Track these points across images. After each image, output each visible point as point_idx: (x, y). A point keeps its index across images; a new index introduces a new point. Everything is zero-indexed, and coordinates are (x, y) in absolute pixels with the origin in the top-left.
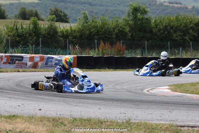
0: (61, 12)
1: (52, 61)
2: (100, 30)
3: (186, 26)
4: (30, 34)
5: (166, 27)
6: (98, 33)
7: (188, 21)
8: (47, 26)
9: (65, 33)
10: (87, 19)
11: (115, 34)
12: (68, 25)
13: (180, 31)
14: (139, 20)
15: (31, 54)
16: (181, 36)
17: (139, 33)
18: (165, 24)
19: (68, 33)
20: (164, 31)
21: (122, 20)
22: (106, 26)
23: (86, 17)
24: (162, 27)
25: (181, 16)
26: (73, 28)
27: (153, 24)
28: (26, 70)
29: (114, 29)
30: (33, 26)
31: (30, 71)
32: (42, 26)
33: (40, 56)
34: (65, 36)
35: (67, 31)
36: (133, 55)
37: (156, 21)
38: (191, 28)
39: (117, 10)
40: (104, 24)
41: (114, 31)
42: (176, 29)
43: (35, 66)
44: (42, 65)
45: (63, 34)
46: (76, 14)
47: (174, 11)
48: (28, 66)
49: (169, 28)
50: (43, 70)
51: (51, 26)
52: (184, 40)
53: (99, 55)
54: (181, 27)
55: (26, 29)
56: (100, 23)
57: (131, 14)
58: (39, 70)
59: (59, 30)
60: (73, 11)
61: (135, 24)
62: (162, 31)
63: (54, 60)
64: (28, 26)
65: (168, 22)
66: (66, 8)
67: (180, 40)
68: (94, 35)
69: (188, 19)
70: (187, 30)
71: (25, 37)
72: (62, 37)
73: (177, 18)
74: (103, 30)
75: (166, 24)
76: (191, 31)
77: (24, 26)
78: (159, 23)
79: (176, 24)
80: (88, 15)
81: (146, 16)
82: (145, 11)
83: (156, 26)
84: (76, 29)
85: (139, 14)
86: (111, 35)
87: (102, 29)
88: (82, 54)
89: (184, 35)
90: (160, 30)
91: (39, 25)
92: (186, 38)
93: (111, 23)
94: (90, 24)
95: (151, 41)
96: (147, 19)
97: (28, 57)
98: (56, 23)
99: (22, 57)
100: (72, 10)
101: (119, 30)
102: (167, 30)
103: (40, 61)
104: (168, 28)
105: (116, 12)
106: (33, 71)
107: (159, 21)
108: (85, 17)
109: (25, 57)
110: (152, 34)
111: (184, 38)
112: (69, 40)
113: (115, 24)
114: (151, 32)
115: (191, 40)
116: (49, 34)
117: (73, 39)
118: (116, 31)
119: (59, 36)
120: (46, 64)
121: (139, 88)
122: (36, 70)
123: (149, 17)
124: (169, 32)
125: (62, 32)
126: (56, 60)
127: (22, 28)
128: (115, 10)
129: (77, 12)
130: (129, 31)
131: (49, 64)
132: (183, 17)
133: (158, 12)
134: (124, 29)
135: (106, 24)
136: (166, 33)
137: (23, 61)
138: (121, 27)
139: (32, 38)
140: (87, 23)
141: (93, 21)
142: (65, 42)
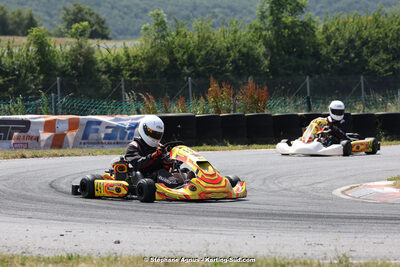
0: (91, 15)
1: (97, 131)
2: (196, 52)
4: (31, 69)
5: (351, 41)
6: (191, 60)
8: (68, 48)
9: (113, 64)
10: (164, 29)
11: (233, 62)
12: (110, 44)
13: (386, 50)
14: (286, 27)
15: (48, 114)
16: (388, 61)
17: (287, 57)
18: (347, 35)
19: (118, 62)
20: (346, 51)
21: (247, 29)
22: (209, 43)
23: (161, 24)
24: (341, 43)
25: (386, 15)
26: (132, 51)
28: (40, 152)
29: (228, 49)
30: (35, 49)
31: (50, 156)
32: (58, 48)
33: (70, 119)
34: (114, 71)
35: (117, 59)
37: (326, 28)
39: (220, 7)
40: (204, 40)
41: (229, 56)
42: (374, 46)
43: (58, 142)
44: (75, 138)
45: (109, 65)
46: (123, 19)
48: (42, 144)
49: (358, 43)
50: (76, 151)
51: (81, 46)
53: (208, 112)
54: (388, 40)
55: (18, 56)
56: (196, 37)
58: (69, 151)
59: (98, 57)
60: (116, 12)
61: (278, 35)
62: (342, 52)
63: (101, 128)
64: (24, 48)
66: (98, 4)
67: (386, 71)
68: (182, 65)
71: (19, 76)
72: (105, 73)
73: (376, 20)
74: (203, 53)
75: (351, 34)
77: (15, 51)
78: (334, 33)
79: (374, 32)
80: (165, 19)
81: (302, 18)
83: (329, 39)
84: (139, 53)
85: (285, 14)
86: (223, 64)
87: (200, 50)
88: (167, 112)
89: (394, 59)
90: (337, 49)
91: (50, 46)
93: (220, 37)
94: (169, 39)
95: (317, 76)
96: (304, 24)
97: (40, 123)
98: (90, 41)
99: (27, 123)
100: (113, 8)
101: (239, 51)
102: (354, 47)
103: (70, 130)
104: (356, 44)
105: (217, 10)
106: (56, 155)
107: (333, 29)
108: (158, 24)
109: (36, 123)
110: (319, 59)
111: (396, 66)
112: (125, 81)
113: (230, 37)
114: (316, 55)
116: (74, 67)
117: (131, 76)
118: (233, 54)
119: (99, 71)
120: (85, 136)
122: (61, 151)
123: (310, 19)
124: (358, 55)
125: (105, 61)
126: (107, 127)
127: (10, 54)
128: (215, 6)
129: (125, 13)
130: (264, 55)
131: (92, 136)
132: (390, 16)
134: (251, 49)
135: (209, 38)
136: (353, 55)
137: (31, 132)
138: (245, 46)
139: (35, 78)
140: (163, 37)
141: (178, 33)
142: (113, 86)
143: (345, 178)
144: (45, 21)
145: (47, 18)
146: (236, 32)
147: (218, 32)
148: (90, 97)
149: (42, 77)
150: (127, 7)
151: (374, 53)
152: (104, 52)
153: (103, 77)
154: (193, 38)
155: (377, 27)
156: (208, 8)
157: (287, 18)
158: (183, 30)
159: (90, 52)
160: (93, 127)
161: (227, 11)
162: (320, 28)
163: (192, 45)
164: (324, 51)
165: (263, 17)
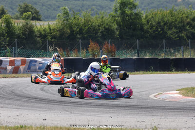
0: (32, 9)
1: (35, 65)
2: (83, 27)
3: (182, 22)
4: (3, 35)
5: (159, 23)
6: (81, 31)
7: (184, 15)
8: (21, 25)
9: (43, 33)
10: (68, 16)
11: (101, 32)
12: (41, 23)
13: (176, 27)
14: (127, 15)
15: (11, 57)
16: (177, 33)
17: (128, 30)
18: (157, 20)
19: (45, 32)
20: (157, 27)
21: (108, 17)
22: (90, 23)
24: (154, 24)
25: (176, 10)
26: (52, 27)
27: (143, 21)
28: (7, 75)
29: (99, 26)
30: (5, 25)
31: (11, 77)
32: (16, 25)
33: (22, 60)
34: (43, 36)
35: (44, 30)
36: (128, 56)
37: (147, 16)
38: (188, 23)
40: (87, 21)
41: (99, 29)
42: (170, 25)
43: (16, 71)
44: (24, 69)
45: (41, 33)
46: (48, 11)
47: (162, 4)
48: (8, 71)
49: (162, 24)
50: (24, 75)
51: (27, 24)
52: (181, 38)
53: (89, 56)
54: (177, 23)
56: (83, 20)
57: (118, 9)
58: (21, 75)
59: (35, 29)
60: (44, 7)
61: (123, 20)
62: (154, 28)
63: (37, 64)
65: (160, 18)
66: (36, 4)
67: (176, 38)
68: (77, 34)
69: (184, 13)
70: (184, 26)
72: (39, 37)
74: (87, 28)
75: (159, 19)
76: (187, 27)
78: (151, 19)
79: (170, 18)
80: (68, 11)
81: (135, 11)
82: (134, 5)
83: (148, 22)
84: (56, 28)
85: (127, 9)
86: (96, 33)
87: (85, 26)
88: (69, 56)
89: (180, 31)
90: (152, 27)
91: (12, 23)
92: (183, 35)
93: (95, 20)
94: (71, 21)
96: (136, 14)
97: (7, 61)
98: (32, 21)
99: (1, 61)
100: (43, 5)
102: (160, 26)
103: (21, 65)
104: (161, 24)
105: (94, 7)
106: (15, 77)
107: (150, 17)
108: (65, 14)
109: (5, 61)
110: (143, 31)
111: (180, 35)
112: (48, 41)
113: (100, 20)
114: (142, 29)
115: (188, 37)
116: (24, 34)
117: (51, 39)
118: (102, 29)
119: (36, 36)
120: (29, 68)
121: (143, 93)
122: (17, 75)
123: (139, 12)
124: (162, 29)
125: (39, 31)
126: (40, 64)
128: (93, 5)
129: (49, 8)
130: (116, 29)
131: (33, 68)
132: (178, 11)
133: (143, 6)
134: (110, 26)
135: (90, 20)
136: (160, 30)
137: (3, 66)
138: (107, 25)
139: (5, 39)
140: (67, 20)
141: (74, 18)
142: (43, 44)
143: (156, 89)
144: (10, 12)
145: (11, 10)
146: (103, 18)
147: (94, 18)
148: (31, 49)
149: (8, 39)
150: (50, 5)
151: (170, 29)
152: (39, 27)
153: (38, 39)
154: (82, 20)
155: (172, 16)
156: (89, 6)
157: (128, 11)
158: (77, 17)
159: (32, 27)
160: (33, 63)
161: (99, 7)
162: (144, 16)
163: (81, 24)
164: (145, 28)
165: (116, 11)
